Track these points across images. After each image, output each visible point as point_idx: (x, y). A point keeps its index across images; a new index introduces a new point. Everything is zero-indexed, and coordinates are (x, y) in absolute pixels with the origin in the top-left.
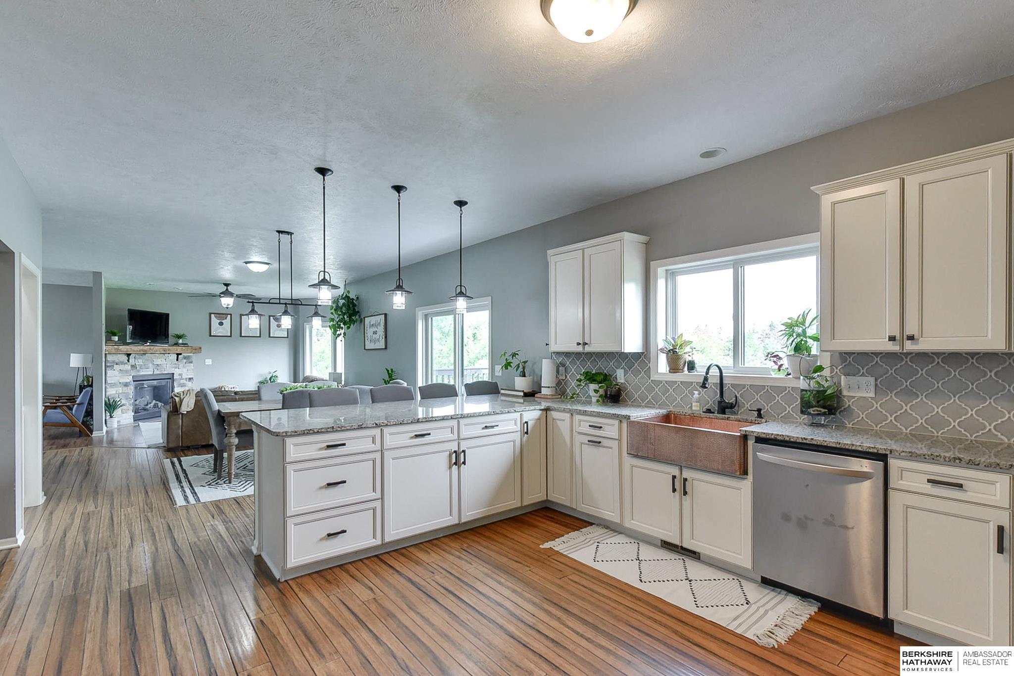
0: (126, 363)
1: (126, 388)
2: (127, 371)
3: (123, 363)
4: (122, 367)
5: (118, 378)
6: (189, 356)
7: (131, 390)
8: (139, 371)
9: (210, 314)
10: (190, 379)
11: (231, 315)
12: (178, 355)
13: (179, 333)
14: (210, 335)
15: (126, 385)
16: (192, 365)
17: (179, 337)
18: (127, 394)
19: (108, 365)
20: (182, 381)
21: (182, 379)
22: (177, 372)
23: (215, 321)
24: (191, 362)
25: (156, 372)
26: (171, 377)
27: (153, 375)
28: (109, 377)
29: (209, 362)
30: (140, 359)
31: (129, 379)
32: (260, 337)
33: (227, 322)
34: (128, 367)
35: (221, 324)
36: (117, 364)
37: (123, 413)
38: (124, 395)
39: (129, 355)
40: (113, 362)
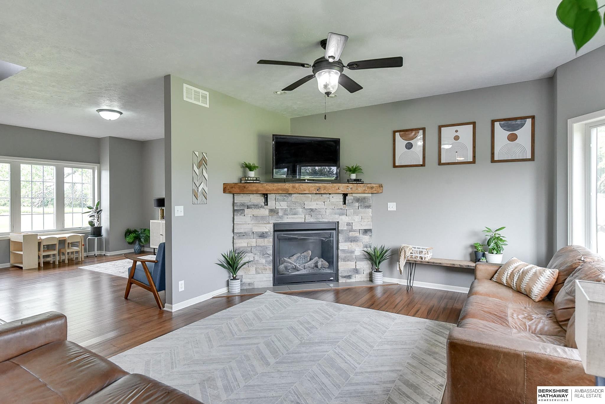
0: (262, 207)
1: (262, 240)
2: (263, 218)
3: (256, 206)
4: (256, 212)
5: (250, 226)
6: (364, 198)
7: (268, 242)
8: (281, 217)
9: (395, 132)
10: (366, 231)
11: (424, 129)
12: (345, 195)
13: (352, 164)
14: (395, 166)
15: (262, 235)
16: (370, 210)
17: (354, 170)
18: (264, 248)
19: (235, 208)
20: (351, 234)
21: (352, 230)
22: (343, 220)
23: (401, 143)
24: (369, 207)
25: (310, 219)
26: (335, 228)
27: (304, 223)
28: (238, 224)
29: (392, 206)
30: (284, 200)
31: (269, 228)
32: (474, 162)
33: (418, 143)
34: (265, 212)
35: (409, 146)
36: (248, 207)
37: (257, 273)
38: (258, 248)
39: (265, 196)
40: (243, 205)
